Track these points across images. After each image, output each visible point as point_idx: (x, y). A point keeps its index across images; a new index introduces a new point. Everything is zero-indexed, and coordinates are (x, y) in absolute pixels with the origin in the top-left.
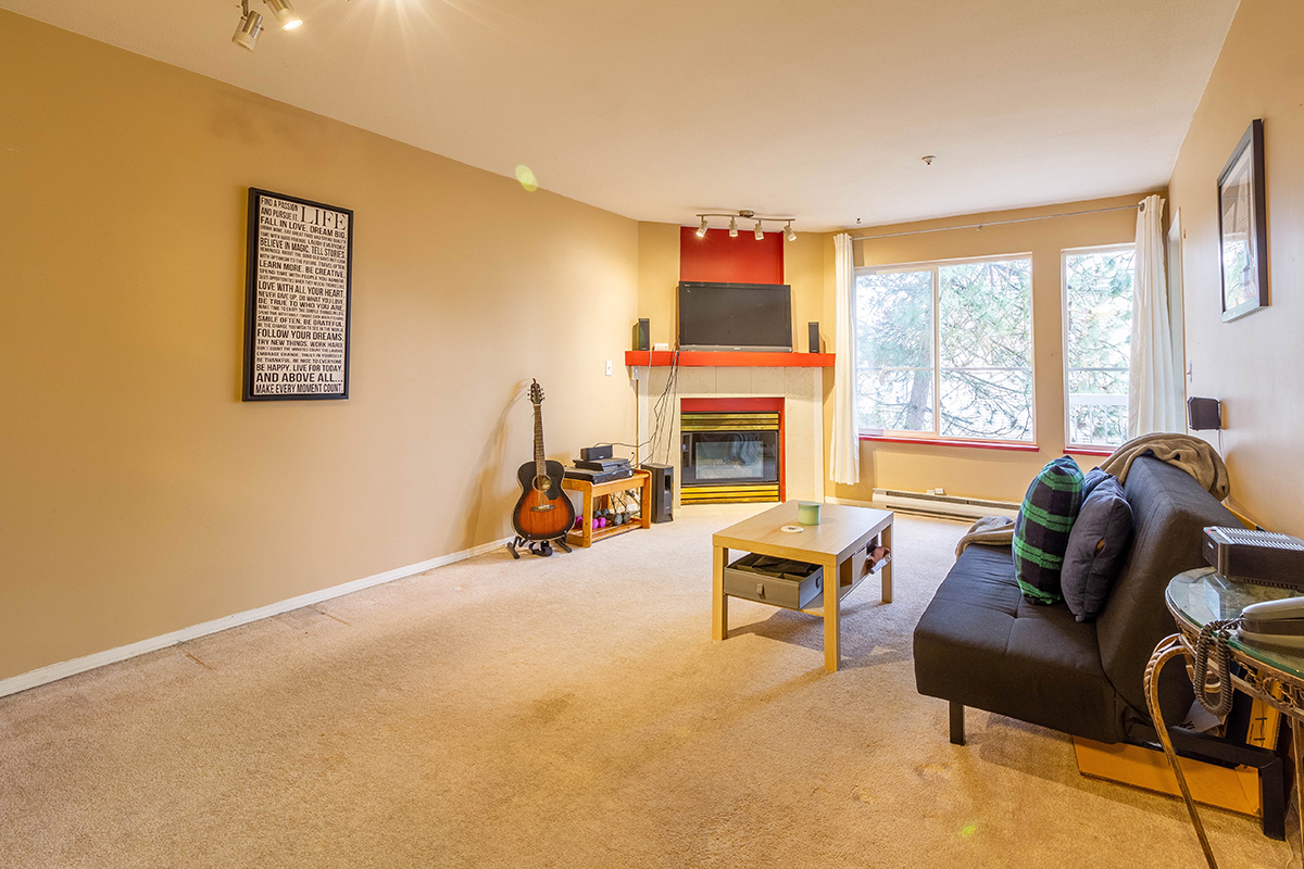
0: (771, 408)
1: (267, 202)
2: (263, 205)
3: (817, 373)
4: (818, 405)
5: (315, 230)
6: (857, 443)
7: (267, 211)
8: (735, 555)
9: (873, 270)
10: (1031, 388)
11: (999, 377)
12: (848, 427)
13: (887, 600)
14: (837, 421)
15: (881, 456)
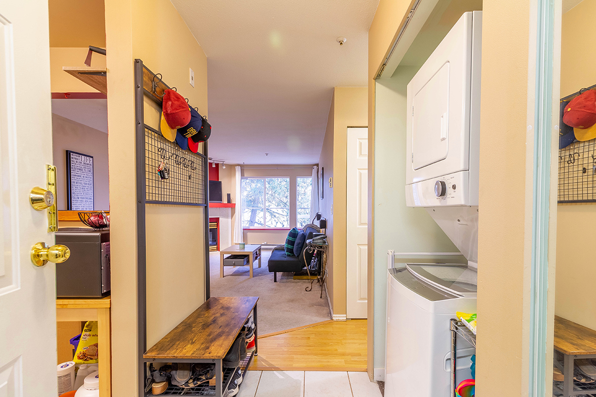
0: (215, 221)
1: (73, 155)
2: (71, 156)
3: (230, 209)
4: (230, 220)
5: (84, 163)
6: (242, 230)
7: (72, 158)
8: (226, 256)
9: (247, 178)
10: (289, 214)
11: (280, 211)
12: (240, 226)
13: (260, 266)
14: (236, 224)
15: (249, 234)
